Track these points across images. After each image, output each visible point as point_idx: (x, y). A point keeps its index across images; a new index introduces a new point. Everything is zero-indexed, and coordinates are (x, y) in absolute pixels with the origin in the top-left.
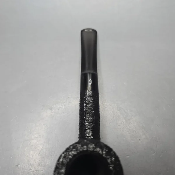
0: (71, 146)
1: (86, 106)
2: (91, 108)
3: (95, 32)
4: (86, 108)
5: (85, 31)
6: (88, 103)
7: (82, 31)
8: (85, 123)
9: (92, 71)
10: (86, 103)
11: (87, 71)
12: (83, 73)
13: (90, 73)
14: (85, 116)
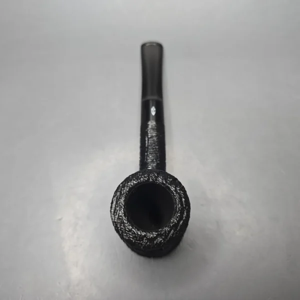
0: (130, 176)
1: (148, 141)
2: (154, 143)
3: (160, 47)
4: (148, 143)
5: (147, 45)
6: (151, 137)
7: (143, 46)
8: (147, 160)
9: (156, 97)
10: (148, 138)
11: (149, 97)
12: (144, 100)
13: (153, 100)
14: (147, 153)
